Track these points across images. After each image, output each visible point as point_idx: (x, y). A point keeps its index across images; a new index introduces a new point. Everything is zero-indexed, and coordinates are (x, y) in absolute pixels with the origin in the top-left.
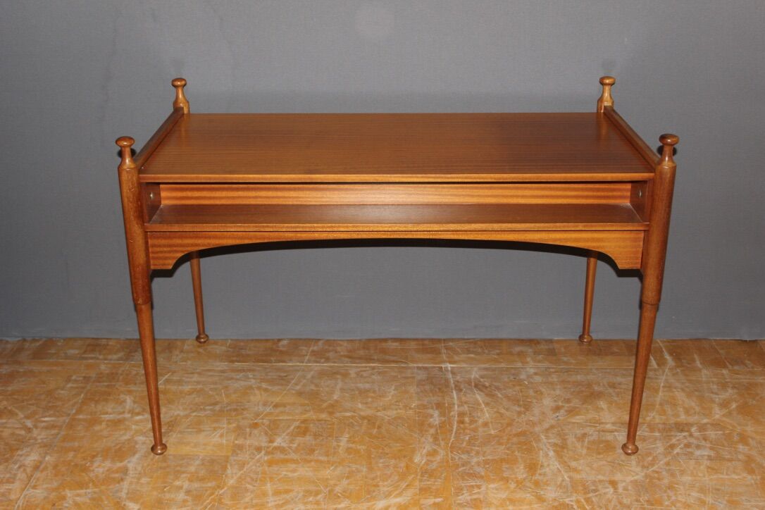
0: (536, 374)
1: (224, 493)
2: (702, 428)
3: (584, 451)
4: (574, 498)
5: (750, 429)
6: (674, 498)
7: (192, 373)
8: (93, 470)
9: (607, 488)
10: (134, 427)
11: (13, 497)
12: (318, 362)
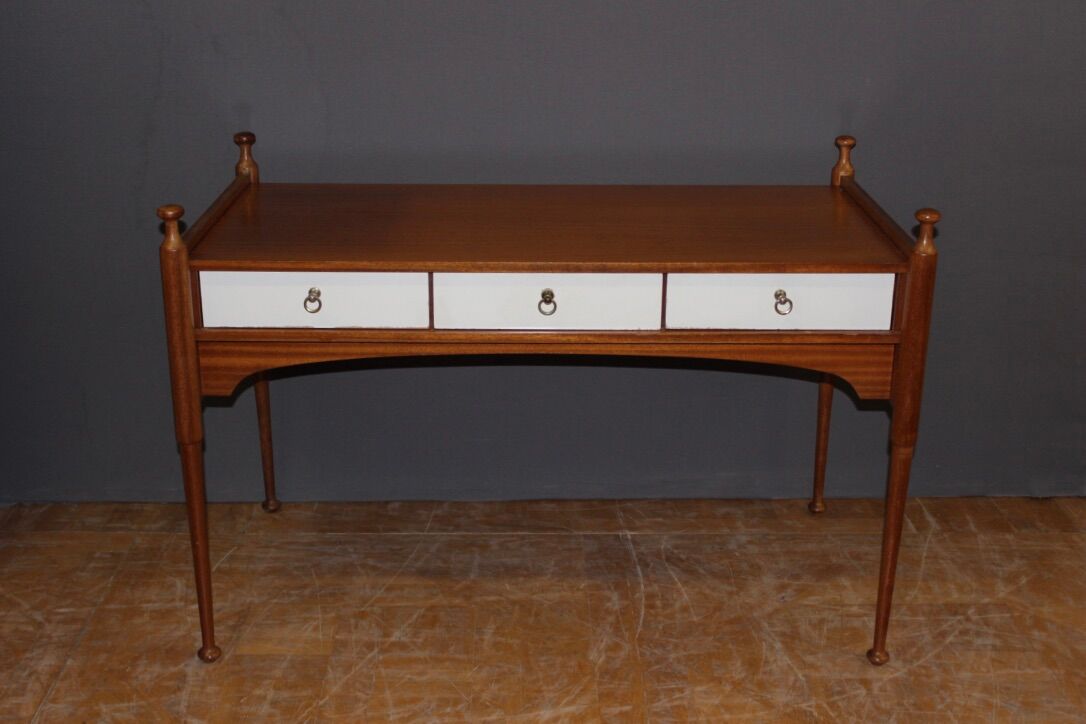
0: (750, 542)
1: (325, 703)
2: (983, 610)
3: (823, 642)
4: (813, 703)
5: (1047, 610)
6: (949, 700)
7: (267, 547)
8: (137, 677)
9: (857, 689)
10: (189, 619)
11: (24, 714)
12: (444, 530)
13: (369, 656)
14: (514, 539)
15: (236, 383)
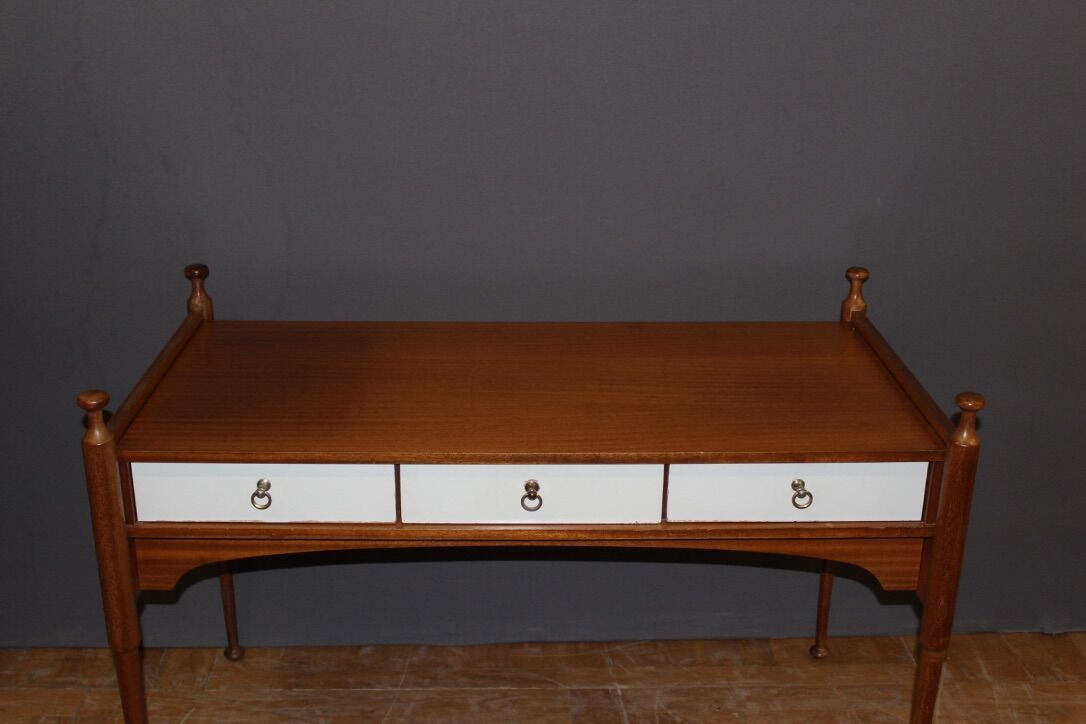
0: (749, 699)
12: (420, 685)
15: (179, 577)
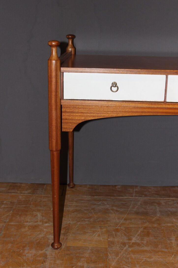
12: (141, 197)
13: (125, 248)
14: (170, 201)
15: (76, 125)
